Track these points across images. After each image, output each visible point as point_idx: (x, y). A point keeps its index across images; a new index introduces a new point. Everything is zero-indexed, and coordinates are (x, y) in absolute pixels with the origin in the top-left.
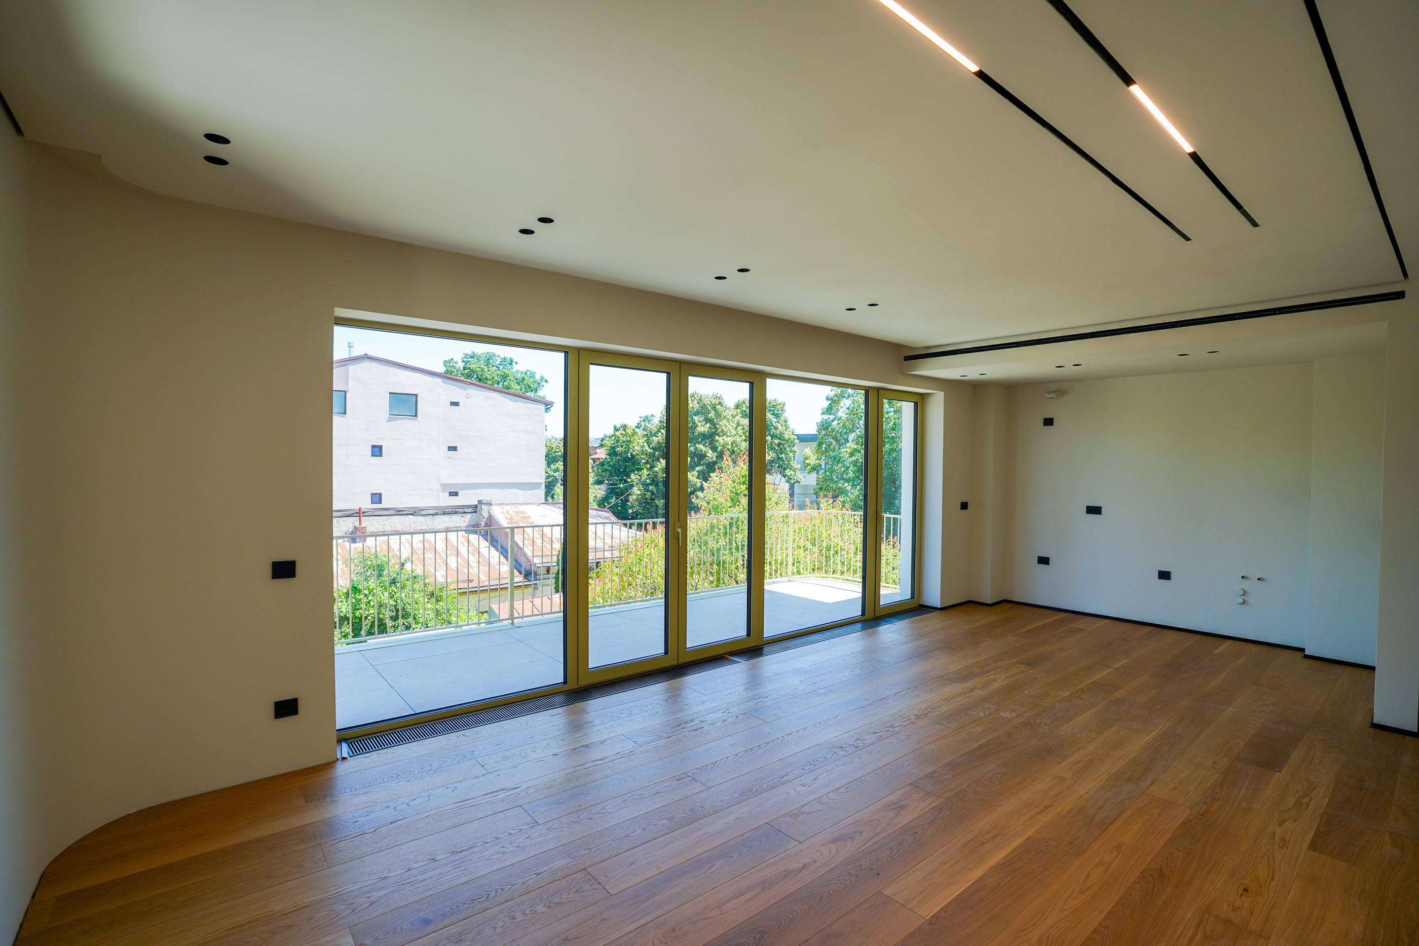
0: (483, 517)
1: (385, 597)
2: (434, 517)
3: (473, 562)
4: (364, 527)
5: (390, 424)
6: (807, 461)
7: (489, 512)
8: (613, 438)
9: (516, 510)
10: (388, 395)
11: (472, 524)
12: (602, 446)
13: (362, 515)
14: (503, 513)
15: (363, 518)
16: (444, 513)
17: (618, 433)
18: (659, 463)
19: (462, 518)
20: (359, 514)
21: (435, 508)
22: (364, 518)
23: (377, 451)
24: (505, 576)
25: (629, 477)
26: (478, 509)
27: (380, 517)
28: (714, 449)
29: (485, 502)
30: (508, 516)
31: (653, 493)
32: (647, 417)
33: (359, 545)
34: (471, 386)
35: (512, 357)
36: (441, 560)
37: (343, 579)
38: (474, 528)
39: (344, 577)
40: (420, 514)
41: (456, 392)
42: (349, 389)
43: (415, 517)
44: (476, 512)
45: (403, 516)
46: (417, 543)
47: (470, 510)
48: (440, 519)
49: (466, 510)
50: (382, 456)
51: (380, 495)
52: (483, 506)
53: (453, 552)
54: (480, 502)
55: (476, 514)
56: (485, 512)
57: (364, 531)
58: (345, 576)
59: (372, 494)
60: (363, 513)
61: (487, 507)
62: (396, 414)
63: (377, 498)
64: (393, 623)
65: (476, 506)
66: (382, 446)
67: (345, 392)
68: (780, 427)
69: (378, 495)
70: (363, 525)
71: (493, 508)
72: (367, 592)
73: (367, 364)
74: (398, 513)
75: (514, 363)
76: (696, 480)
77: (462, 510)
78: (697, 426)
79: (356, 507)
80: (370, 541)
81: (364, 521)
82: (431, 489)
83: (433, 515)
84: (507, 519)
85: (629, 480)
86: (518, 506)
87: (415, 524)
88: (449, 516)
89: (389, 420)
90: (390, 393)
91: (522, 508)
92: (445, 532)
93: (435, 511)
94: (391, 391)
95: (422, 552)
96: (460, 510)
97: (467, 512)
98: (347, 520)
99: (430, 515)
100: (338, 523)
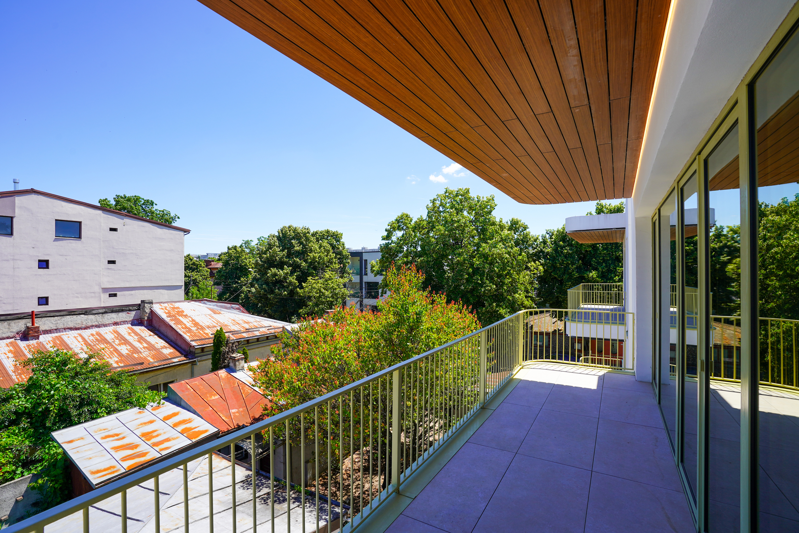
0: (146, 313)
1: (69, 391)
3: (141, 348)
4: (37, 327)
5: (56, 243)
6: (374, 269)
7: (150, 309)
8: (227, 255)
9: (172, 306)
10: (54, 222)
11: (136, 318)
12: (219, 260)
13: (34, 316)
14: (162, 309)
15: (35, 320)
16: (112, 312)
17: (230, 251)
18: (269, 271)
19: (128, 315)
20: (32, 316)
22: (37, 319)
23: (44, 264)
24: (170, 357)
25: (240, 280)
26: (141, 307)
27: (53, 318)
28: (306, 261)
29: (147, 301)
30: (167, 311)
31: (265, 291)
32: (248, 241)
33: (33, 342)
34: (126, 217)
35: (153, 200)
36: (112, 349)
37: (17, 374)
38: (138, 322)
39: (18, 373)
41: (114, 221)
42: (16, 216)
43: (86, 316)
44: (140, 309)
45: (75, 316)
46: (90, 336)
47: (136, 308)
48: (108, 317)
49: (131, 308)
50: (48, 268)
51: (47, 298)
52: (146, 305)
53: (122, 341)
54: (143, 302)
55: (139, 311)
56: (147, 309)
57: (37, 330)
58: (19, 371)
59: (39, 298)
60: (36, 315)
61: (149, 305)
62: (61, 236)
63: (44, 301)
64: (78, 412)
65: (139, 305)
66: (48, 260)
67: (12, 218)
68: (341, 248)
69: (45, 299)
70: (36, 325)
71: (154, 305)
72: (48, 387)
73: (34, 197)
74: (70, 313)
75: (154, 205)
76: (295, 281)
77: (128, 309)
78: (294, 247)
79: (29, 310)
80: (43, 338)
81: (37, 321)
82: (93, 293)
83: (103, 313)
84: (166, 313)
85: (239, 281)
86: (173, 304)
87: (87, 321)
88: (116, 313)
89: (55, 240)
90: (56, 220)
91: (177, 305)
92: (114, 326)
93: (104, 310)
94: (57, 219)
95: (95, 343)
96: (125, 308)
97: (132, 309)
98: (19, 322)
99: (100, 313)
100: (9, 325)
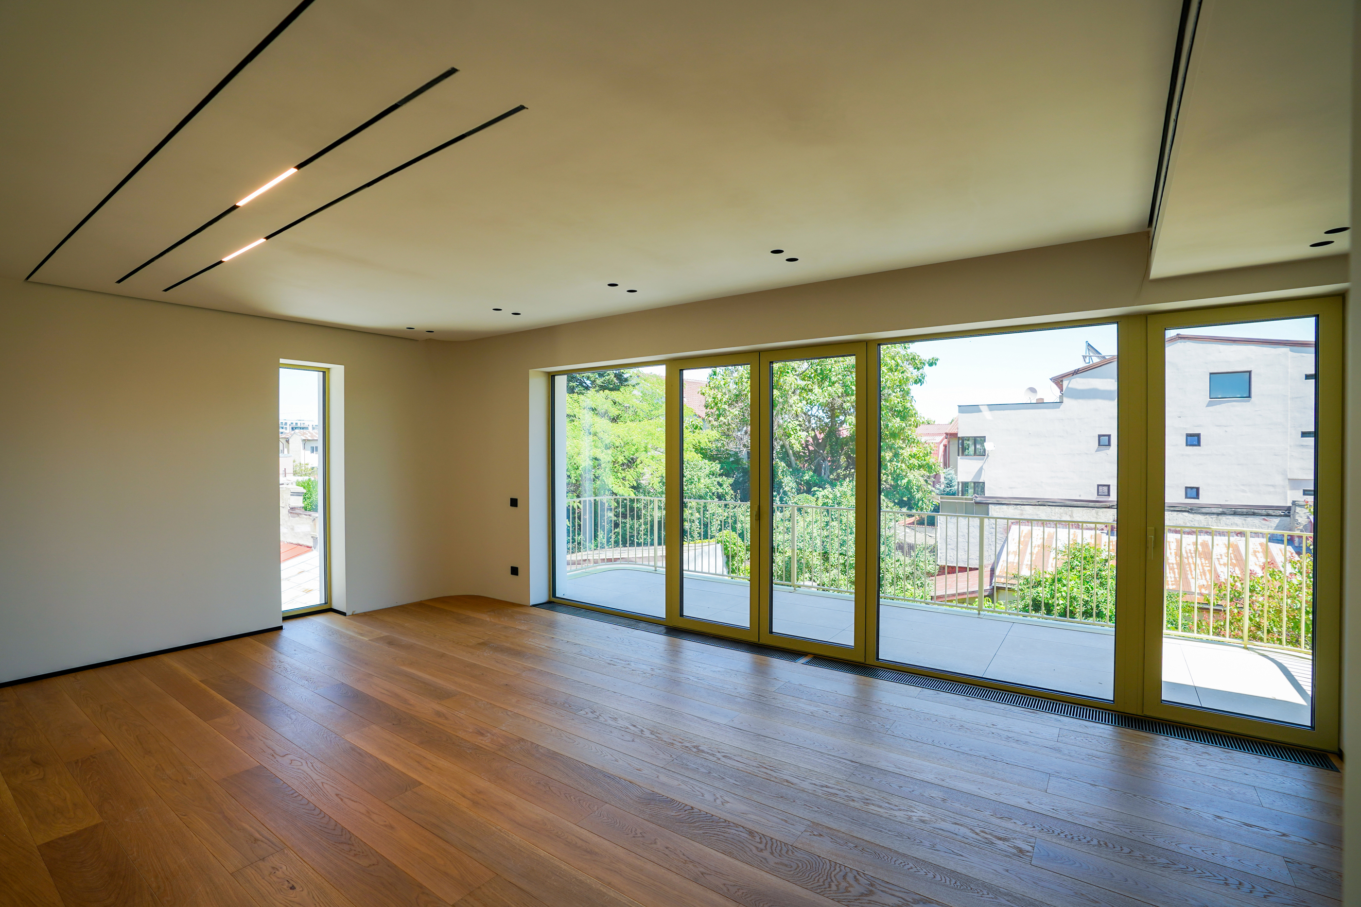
0: (1299, 524)
2: (1220, 517)
5: (1210, 408)
7: (1308, 518)
10: (1208, 376)
11: (1278, 530)
16: (1235, 514)
19: (1264, 522)
21: (1221, 506)
23: (1194, 440)
26: (1292, 512)
29: (1300, 503)
40: (1199, 512)
43: (1191, 515)
44: (1289, 516)
47: (1279, 512)
48: (1228, 521)
49: (1271, 512)
50: (1200, 445)
51: (1198, 489)
52: (1298, 509)
54: (1295, 503)
55: (1289, 518)
56: (1301, 517)
59: (1186, 488)
61: (1304, 511)
62: (1220, 397)
63: (1193, 492)
65: (1289, 509)
66: (1200, 434)
69: (1194, 490)
73: (1180, 345)
77: (1264, 512)
83: (1218, 514)
88: (1242, 518)
89: (1209, 405)
92: (1237, 537)
93: (1221, 510)
94: (1211, 372)
95: (1189, 555)
96: (1260, 511)
97: (1273, 514)
98: (1107, 512)
99: (1213, 514)
100: (1097, 513)
